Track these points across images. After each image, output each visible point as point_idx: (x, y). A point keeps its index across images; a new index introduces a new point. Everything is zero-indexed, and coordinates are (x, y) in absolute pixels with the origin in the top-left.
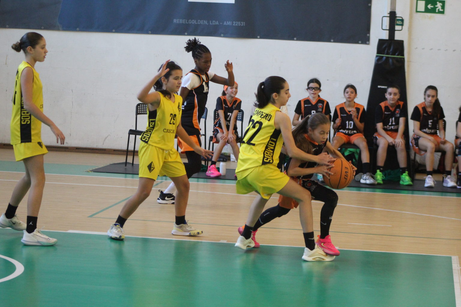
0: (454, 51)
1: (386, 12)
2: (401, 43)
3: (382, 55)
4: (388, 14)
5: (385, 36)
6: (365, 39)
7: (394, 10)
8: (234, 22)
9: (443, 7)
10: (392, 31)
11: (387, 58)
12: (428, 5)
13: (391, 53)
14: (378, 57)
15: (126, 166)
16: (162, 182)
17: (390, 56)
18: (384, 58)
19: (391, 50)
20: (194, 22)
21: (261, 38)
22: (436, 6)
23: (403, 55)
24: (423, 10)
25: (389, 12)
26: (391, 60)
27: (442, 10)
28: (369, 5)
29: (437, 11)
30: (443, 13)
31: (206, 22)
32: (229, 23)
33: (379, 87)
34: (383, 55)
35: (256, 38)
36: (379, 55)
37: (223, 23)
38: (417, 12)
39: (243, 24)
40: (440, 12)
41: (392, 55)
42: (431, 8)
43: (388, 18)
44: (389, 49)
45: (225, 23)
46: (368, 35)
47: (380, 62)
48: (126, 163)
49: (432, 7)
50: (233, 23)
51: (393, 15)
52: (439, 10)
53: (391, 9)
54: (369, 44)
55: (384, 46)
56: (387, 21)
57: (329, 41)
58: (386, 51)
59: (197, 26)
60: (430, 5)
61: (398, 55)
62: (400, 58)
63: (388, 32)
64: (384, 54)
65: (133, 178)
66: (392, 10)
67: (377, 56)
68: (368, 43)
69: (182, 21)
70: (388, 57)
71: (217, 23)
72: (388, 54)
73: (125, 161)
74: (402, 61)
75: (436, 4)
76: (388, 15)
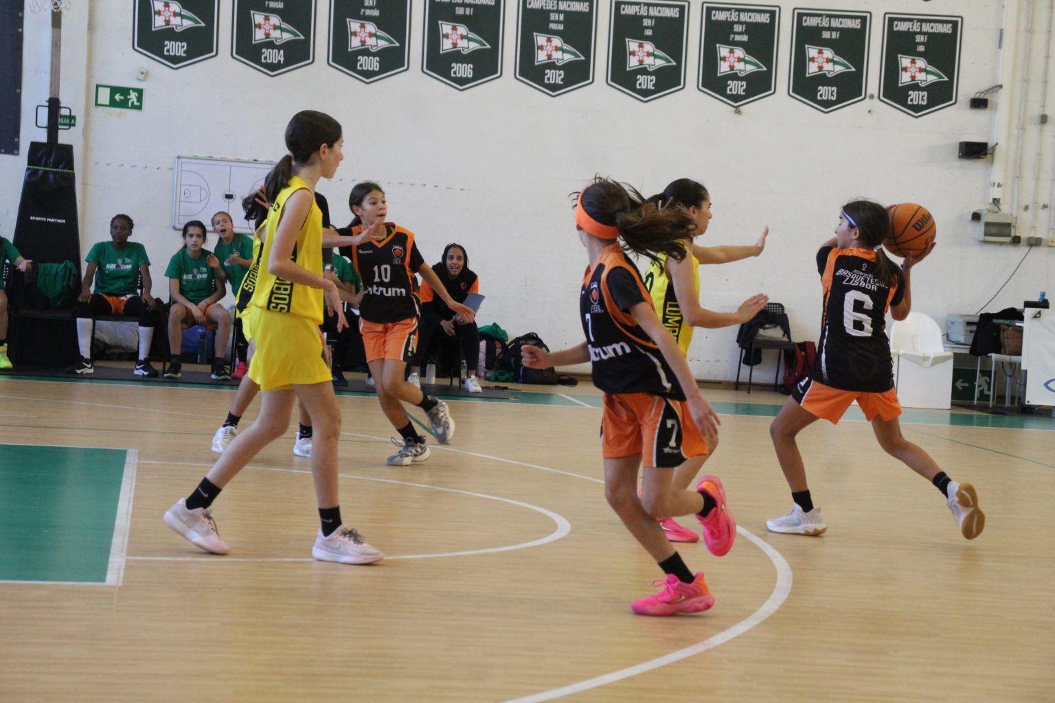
0: (158, 169)
1: (43, 98)
2: (68, 149)
3: (36, 168)
4: (47, 101)
5: (42, 137)
6: (11, 148)
7: (56, 96)
9: (140, 99)
10: (53, 129)
11: (46, 173)
12: (115, 94)
13: (51, 165)
14: (30, 171)
17: (50, 169)
18: (41, 172)
19: (51, 160)
22: (128, 97)
23: (72, 168)
24: (107, 103)
25: (47, 99)
26: (51, 176)
27: (138, 104)
28: (18, 91)
29: (130, 105)
30: (139, 108)
33: (32, 217)
34: (39, 168)
36: (32, 167)
38: (97, 104)
40: (134, 107)
41: (53, 167)
42: (120, 100)
43: (46, 110)
44: (49, 157)
46: (16, 140)
47: (33, 179)
49: (122, 98)
51: (54, 105)
52: (133, 103)
53: (51, 94)
54: (17, 154)
55: (40, 153)
56: (44, 114)
58: (43, 161)
60: (118, 94)
61: (63, 168)
62: (67, 173)
63: (46, 130)
64: (40, 166)
66: (53, 96)
67: (28, 169)
68: (15, 152)
70: (47, 171)
72: (46, 165)
74: (70, 179)
75: (129, 94)
76: (47, 104)
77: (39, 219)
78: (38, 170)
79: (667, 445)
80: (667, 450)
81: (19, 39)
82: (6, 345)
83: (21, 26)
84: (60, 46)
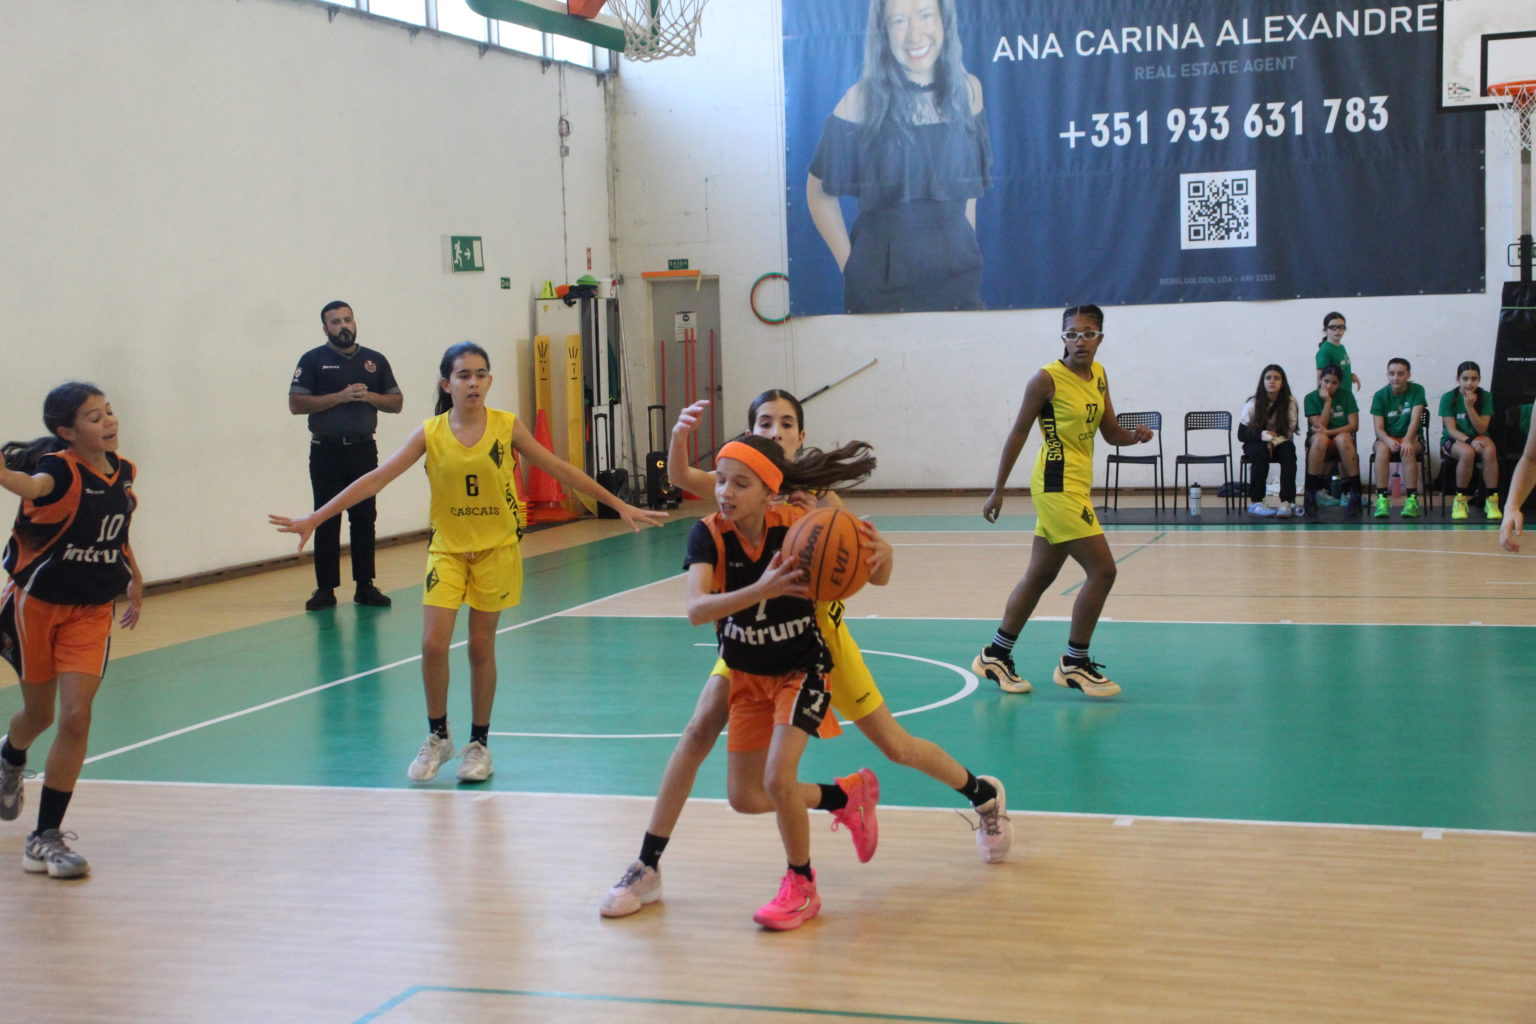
1: (1514, 236)
3: (1511, 308)
5: (1515, 275)
6: (1476, 286)
7: (1528, 234)
8: (1258, 276)
10: (1526, 267)
11: (1521, 312)
13: (1527, 303)
14: (1505, 312)
15: (1106, 511)
16: (1163, 534)
17: (1526, 308)
18: (1516, 312)
19: (1527, 299)
20: (1192, 281)
21: (1303, 297)
25: (1519, 238)
26: (1527, 315)
28: (1482, 228)
31: (1211, 280)
32: (1249, 278)
33: (1509, 359)
34: (1514, 308)
35: (1294, 297)
36: (1506, 307)
37: (1240, 278)
39: (1272, 277)
41: (1529, 306)
43: (1518, 248)
44: (1523, 295)
45: (1243, 279)
46: (1482, 278)
47: (1509, 319)
48: (1106, 508)
50: (1255, 279)
51: (1526, 242)
53: (1523, 231)
54: (1484, 292)
55: (1515, 293)
56: (1515, 252)
57: (1415, 292)
58: (1518, 300)
59: (1198, 287)
63: (1519, 269)
64: (1514, 305)
65: (1117, 529)
66: (1525, 234)
67: (1502, 310)
68: (1483, 290)
69: (1173, 281)
70: (1523, 310)
71: (1230, 279)
72: (1522, 304)
73: (1103, 505)
76: (1519, 242)
77: (1517, 359)
78: (1513, 310)
79: (809, 706)
80: (806, 711)
81: (1480, 178)
82: (1496, 494)
83: (1483, 163)
84: (1530, 182)
